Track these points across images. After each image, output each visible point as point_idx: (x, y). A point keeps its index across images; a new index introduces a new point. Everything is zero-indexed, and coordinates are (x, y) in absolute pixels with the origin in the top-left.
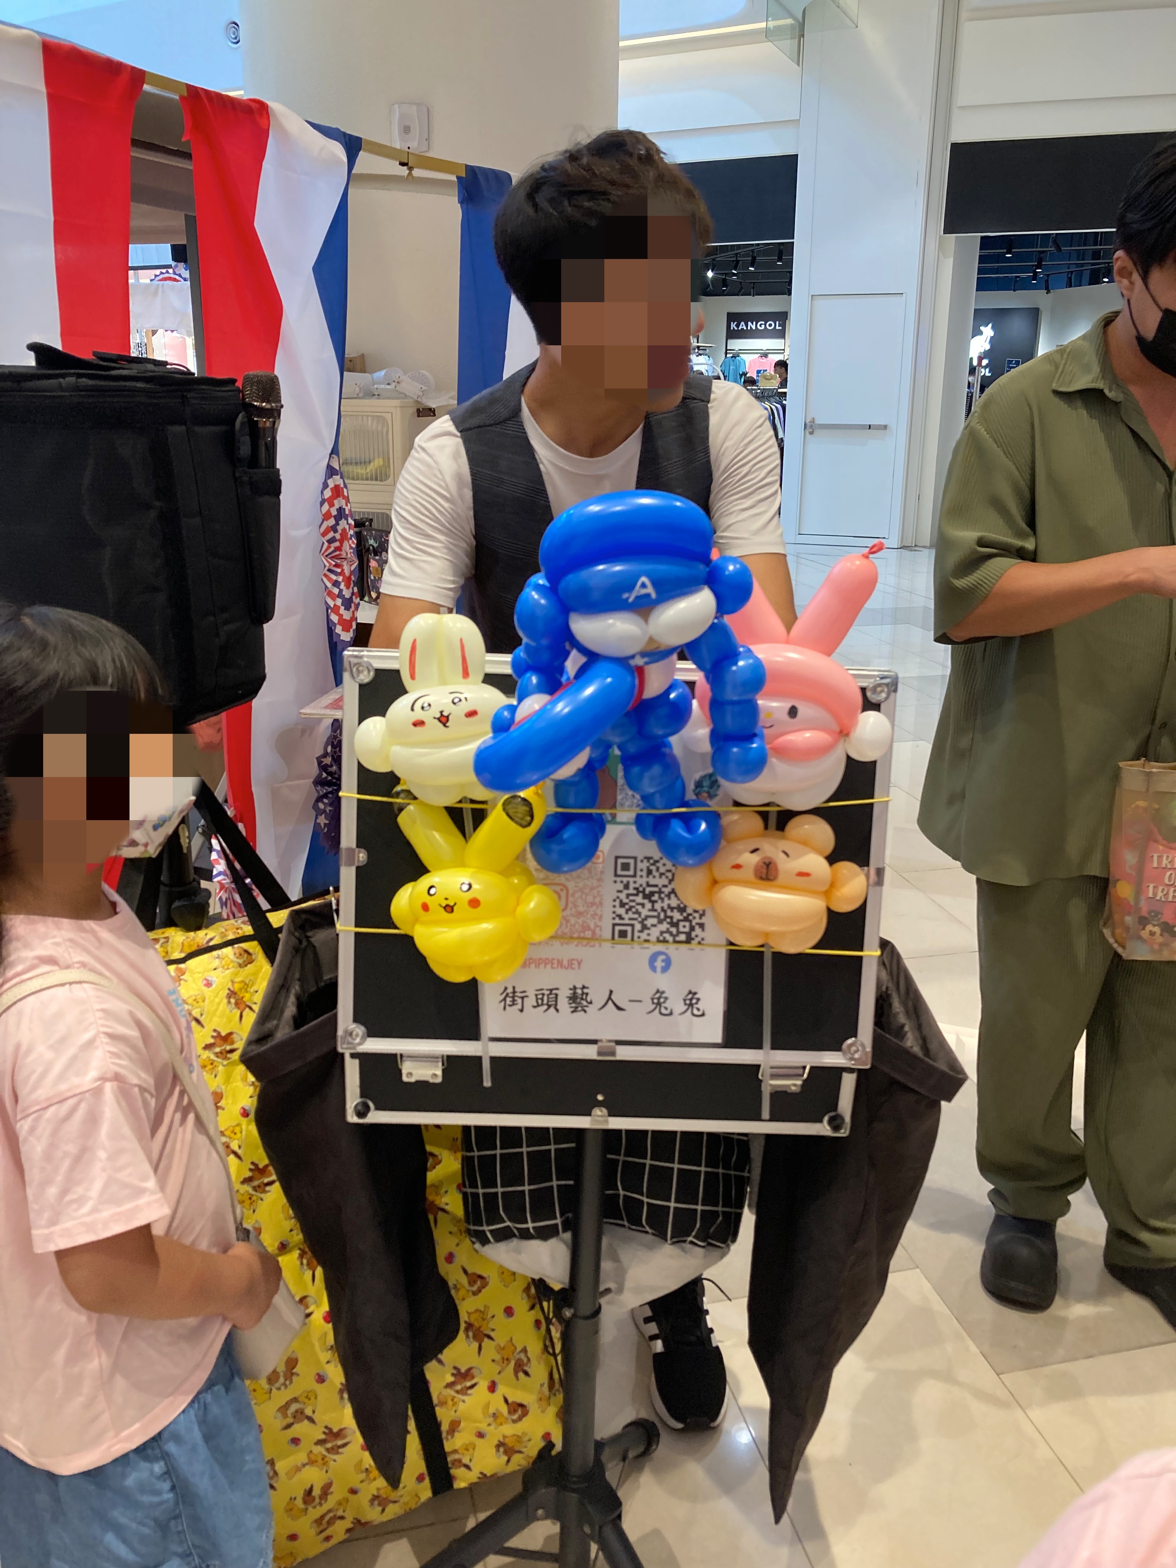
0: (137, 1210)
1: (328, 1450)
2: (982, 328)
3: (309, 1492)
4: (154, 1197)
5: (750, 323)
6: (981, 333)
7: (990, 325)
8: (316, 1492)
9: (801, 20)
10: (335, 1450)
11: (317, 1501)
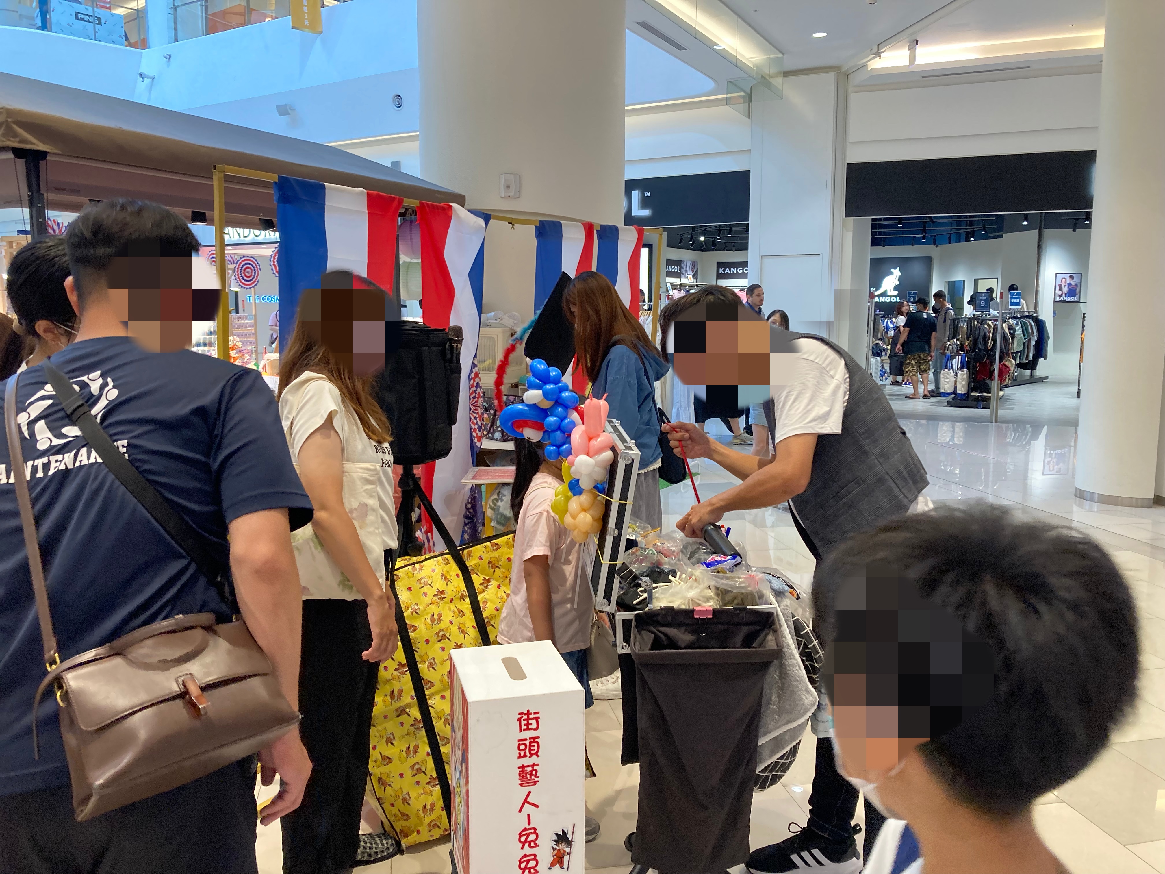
2: (893, 270)
5: (732, 269)
6: (891, 274)
7: (898, 268)
9: (749, 92)
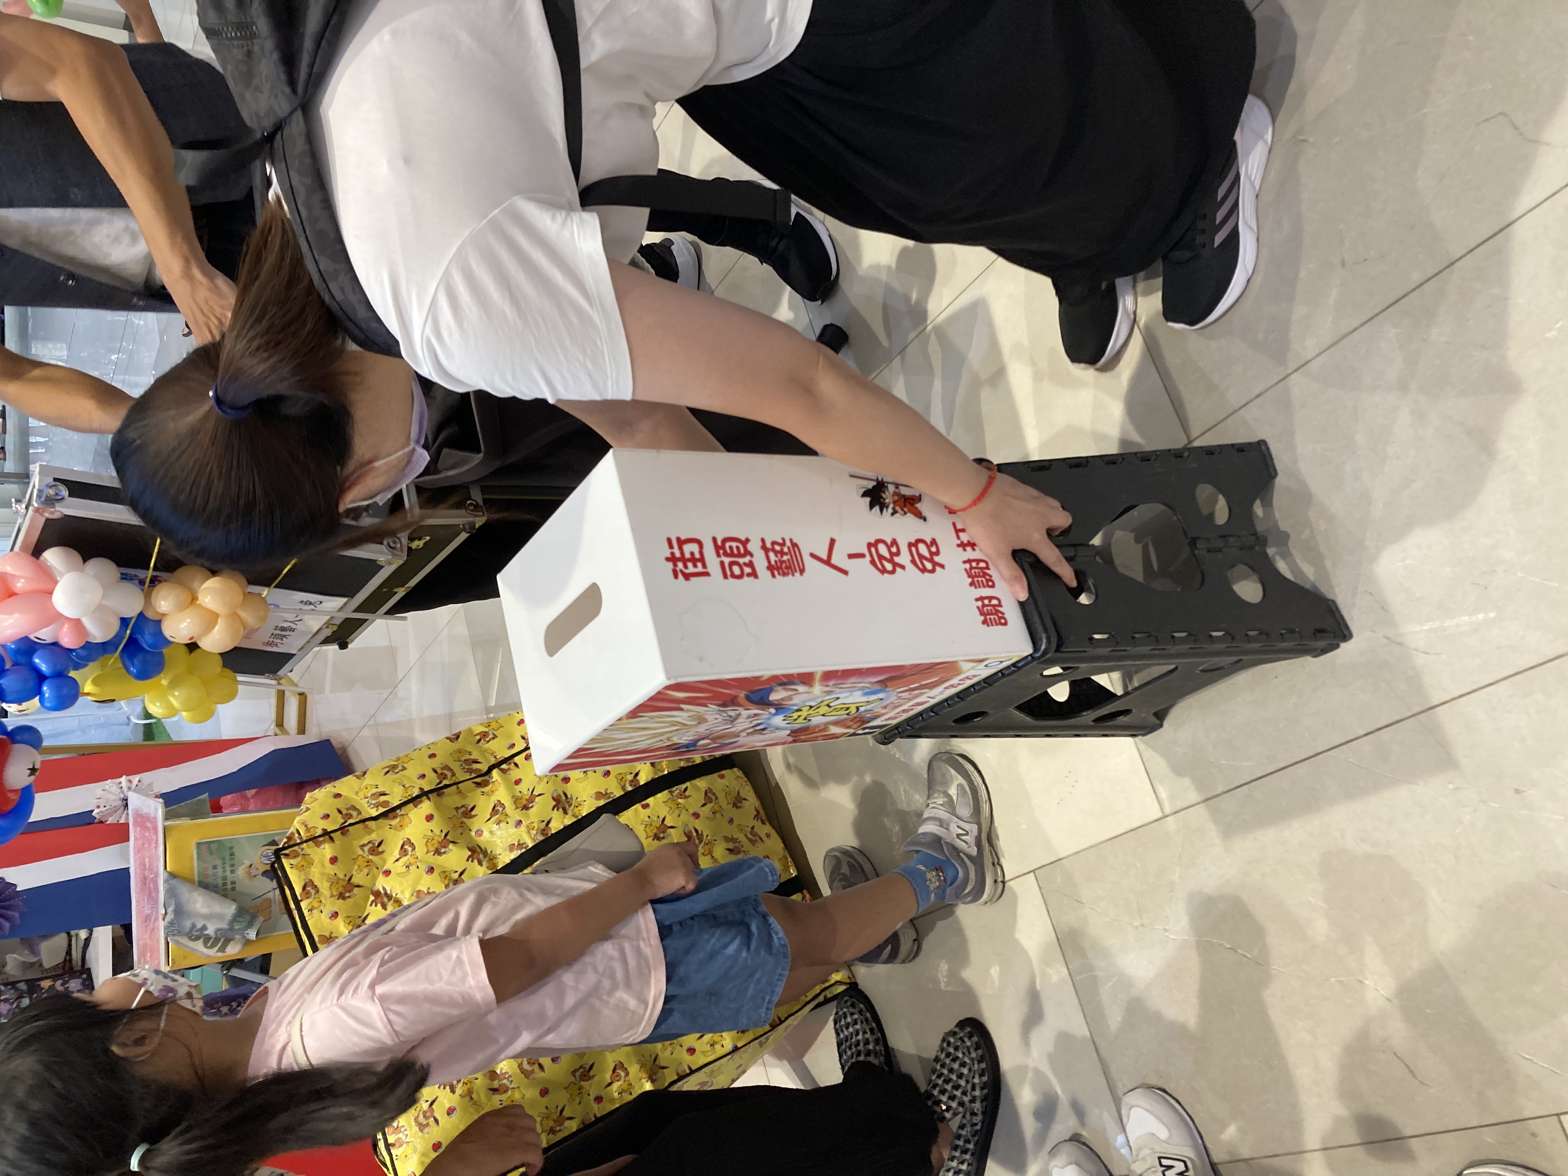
0: (472, 962)
1: (700, 842)
3: (730, 850)
4: (464, 950)
8: (731, 846)
10: (700, 836)
11: (737, 844)
